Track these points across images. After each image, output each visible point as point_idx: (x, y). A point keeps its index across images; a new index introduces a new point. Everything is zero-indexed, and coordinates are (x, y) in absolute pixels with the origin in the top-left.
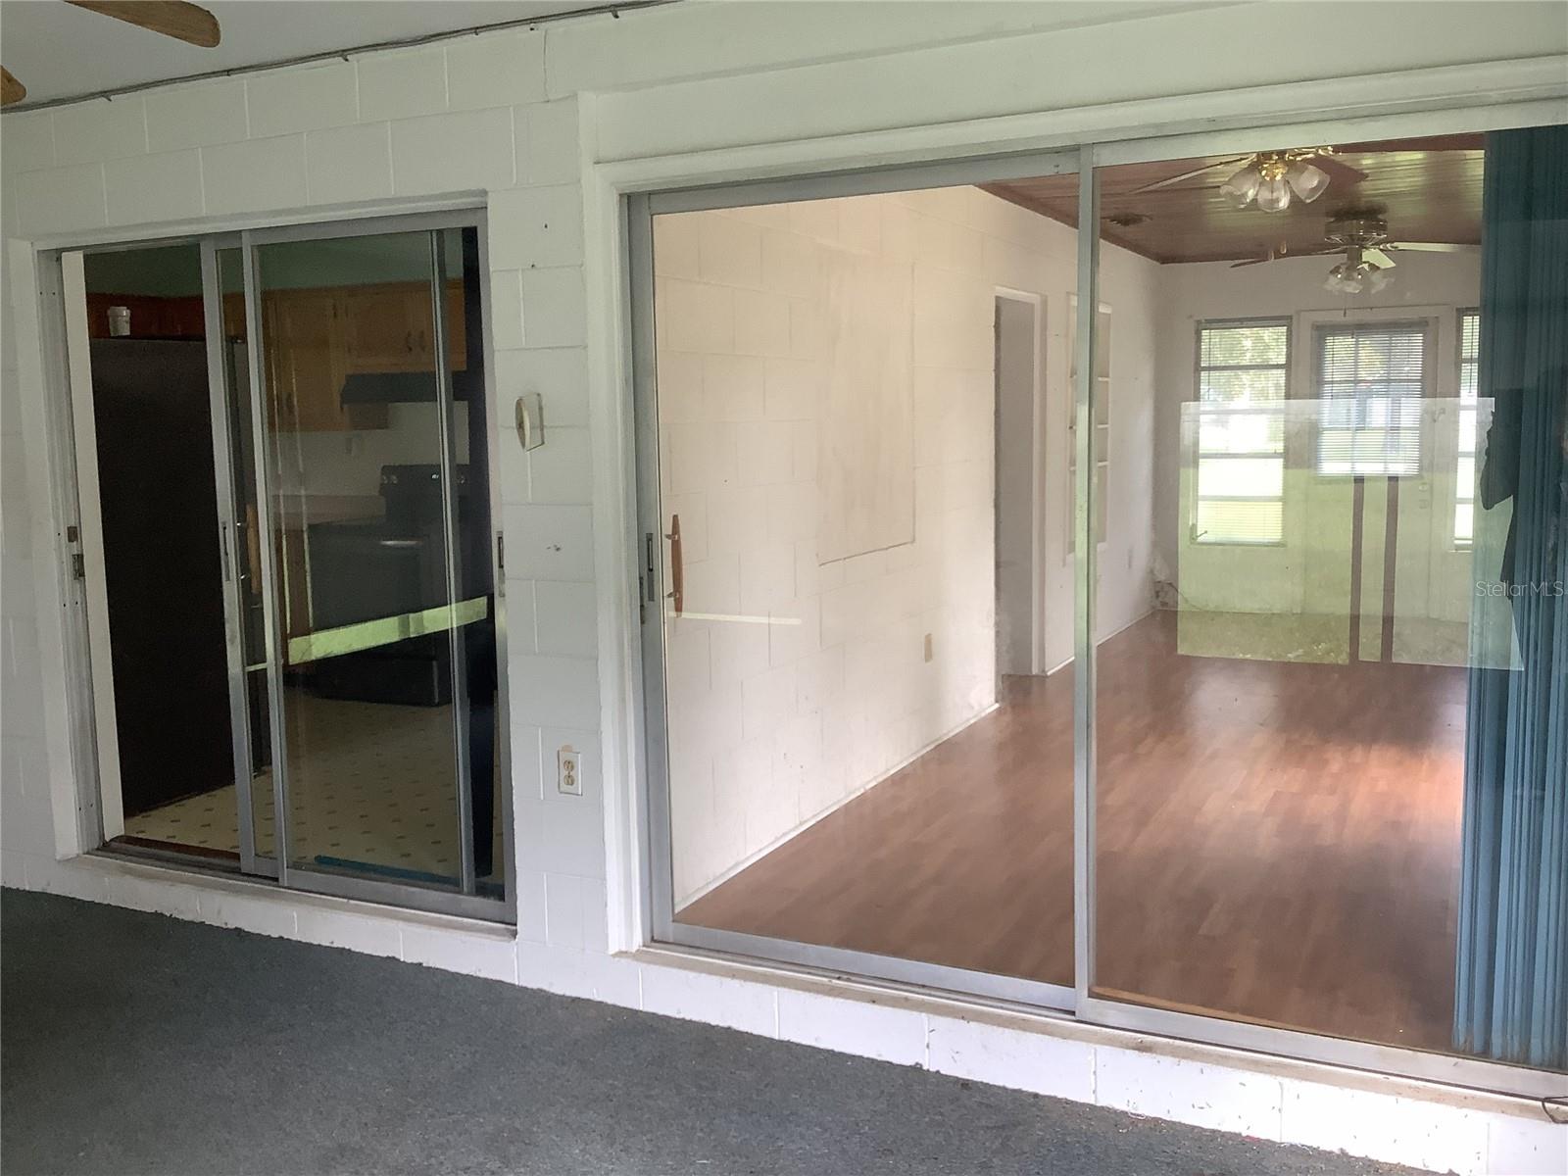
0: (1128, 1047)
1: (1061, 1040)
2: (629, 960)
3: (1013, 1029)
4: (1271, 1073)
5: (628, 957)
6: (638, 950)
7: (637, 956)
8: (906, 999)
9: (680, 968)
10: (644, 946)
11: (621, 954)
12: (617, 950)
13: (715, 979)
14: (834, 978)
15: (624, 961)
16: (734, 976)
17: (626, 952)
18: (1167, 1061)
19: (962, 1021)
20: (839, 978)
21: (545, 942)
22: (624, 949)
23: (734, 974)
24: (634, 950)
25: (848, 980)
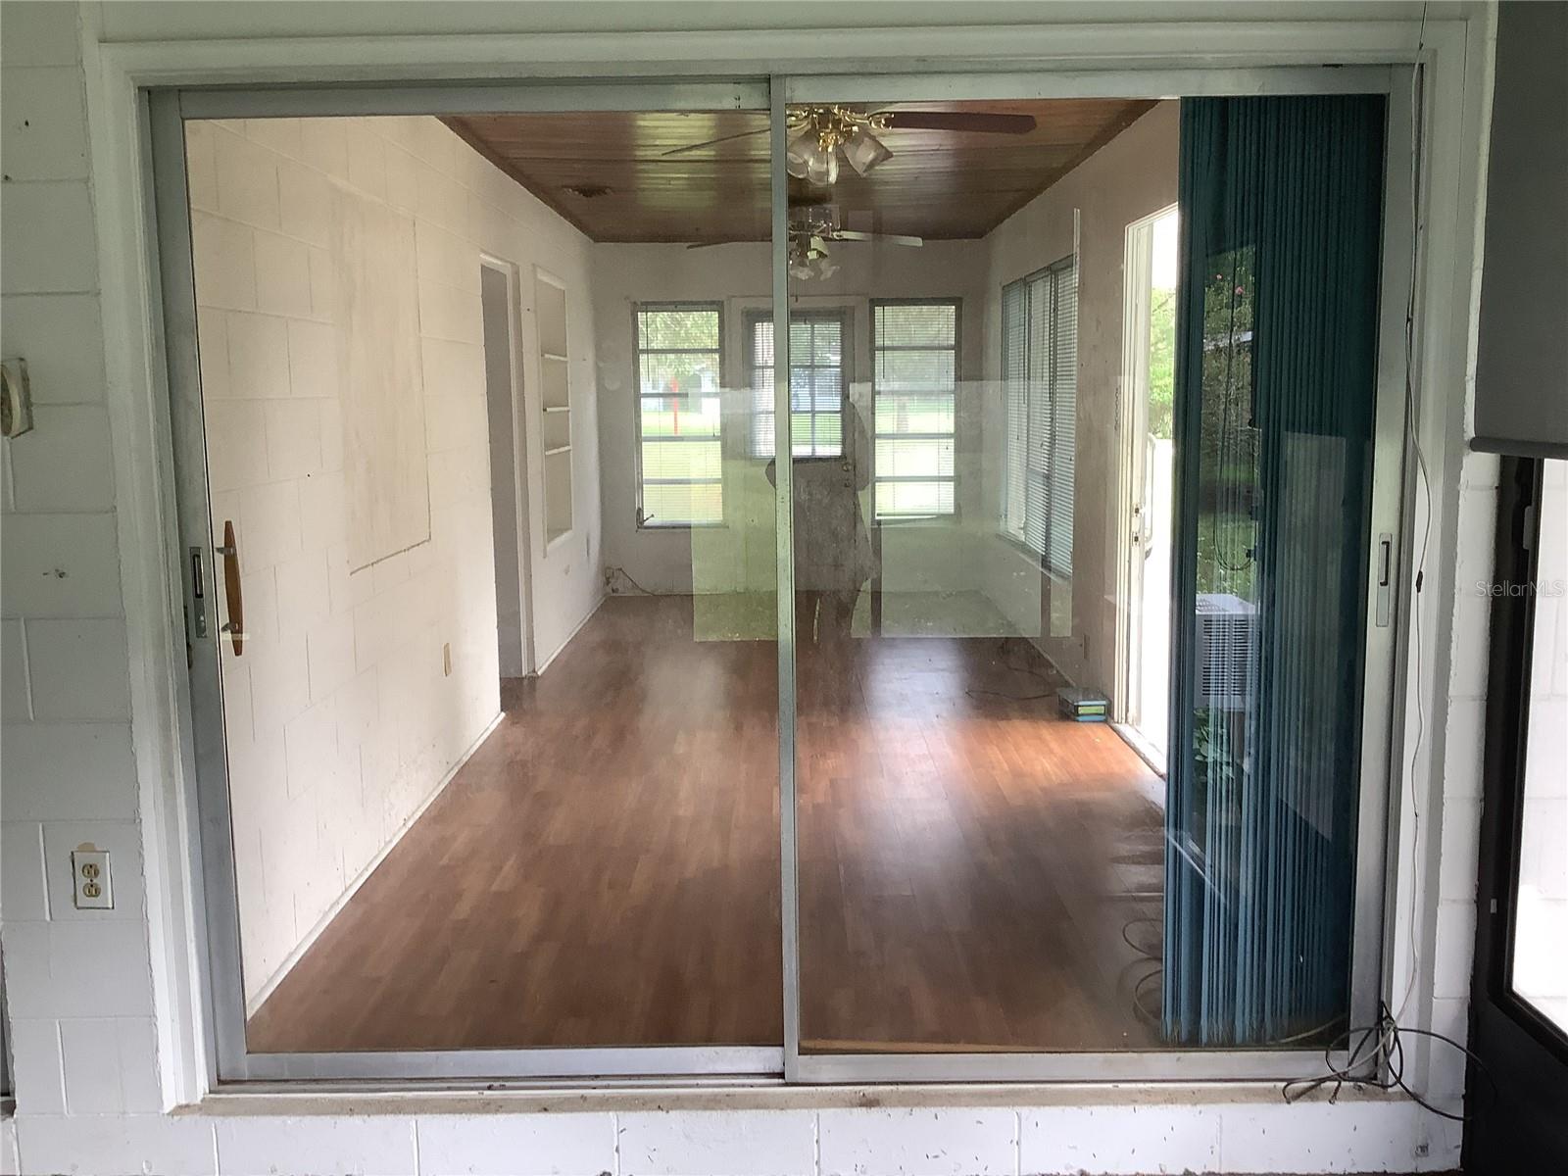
0: (852, 1105)
1: (778, 1112)
2: (197, 1117)
3: (722, 1109)
4: (1007, 1105)
5: (193, 1113)
6: (203, 1100)
7: (205, 1108)
8: (583, 1097)
9: (273, 1114)
10: (210, 1092)
11: (181, 1109)
12: (174, 1105)
13: (328, 1120)
14: (483, 1089)
15: (187, 1119)
16: (351, 1112)
17: (187, 1106)
18: (898, 1112)
19: (660, 1113)
20: (490, 1088)
21: (62, 1113)
22: (183, 1102)
23: (351, 1110)
24: (198, 1101)
25: (503, 1088)
